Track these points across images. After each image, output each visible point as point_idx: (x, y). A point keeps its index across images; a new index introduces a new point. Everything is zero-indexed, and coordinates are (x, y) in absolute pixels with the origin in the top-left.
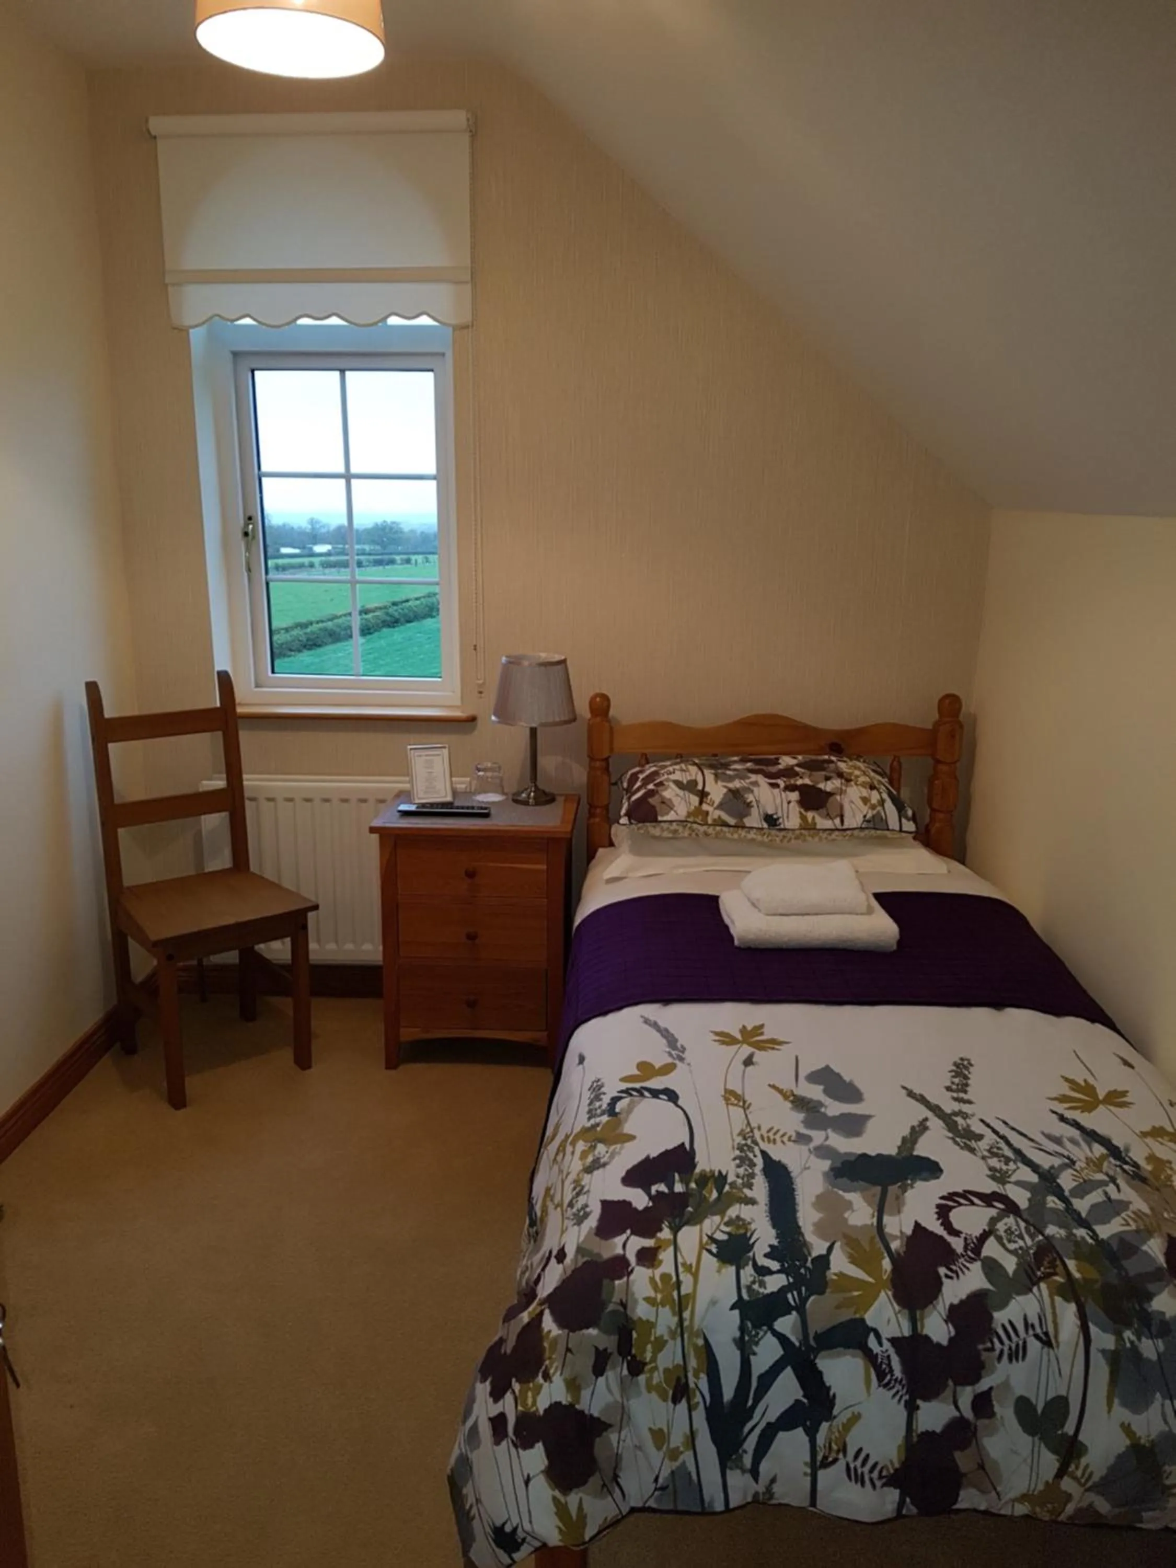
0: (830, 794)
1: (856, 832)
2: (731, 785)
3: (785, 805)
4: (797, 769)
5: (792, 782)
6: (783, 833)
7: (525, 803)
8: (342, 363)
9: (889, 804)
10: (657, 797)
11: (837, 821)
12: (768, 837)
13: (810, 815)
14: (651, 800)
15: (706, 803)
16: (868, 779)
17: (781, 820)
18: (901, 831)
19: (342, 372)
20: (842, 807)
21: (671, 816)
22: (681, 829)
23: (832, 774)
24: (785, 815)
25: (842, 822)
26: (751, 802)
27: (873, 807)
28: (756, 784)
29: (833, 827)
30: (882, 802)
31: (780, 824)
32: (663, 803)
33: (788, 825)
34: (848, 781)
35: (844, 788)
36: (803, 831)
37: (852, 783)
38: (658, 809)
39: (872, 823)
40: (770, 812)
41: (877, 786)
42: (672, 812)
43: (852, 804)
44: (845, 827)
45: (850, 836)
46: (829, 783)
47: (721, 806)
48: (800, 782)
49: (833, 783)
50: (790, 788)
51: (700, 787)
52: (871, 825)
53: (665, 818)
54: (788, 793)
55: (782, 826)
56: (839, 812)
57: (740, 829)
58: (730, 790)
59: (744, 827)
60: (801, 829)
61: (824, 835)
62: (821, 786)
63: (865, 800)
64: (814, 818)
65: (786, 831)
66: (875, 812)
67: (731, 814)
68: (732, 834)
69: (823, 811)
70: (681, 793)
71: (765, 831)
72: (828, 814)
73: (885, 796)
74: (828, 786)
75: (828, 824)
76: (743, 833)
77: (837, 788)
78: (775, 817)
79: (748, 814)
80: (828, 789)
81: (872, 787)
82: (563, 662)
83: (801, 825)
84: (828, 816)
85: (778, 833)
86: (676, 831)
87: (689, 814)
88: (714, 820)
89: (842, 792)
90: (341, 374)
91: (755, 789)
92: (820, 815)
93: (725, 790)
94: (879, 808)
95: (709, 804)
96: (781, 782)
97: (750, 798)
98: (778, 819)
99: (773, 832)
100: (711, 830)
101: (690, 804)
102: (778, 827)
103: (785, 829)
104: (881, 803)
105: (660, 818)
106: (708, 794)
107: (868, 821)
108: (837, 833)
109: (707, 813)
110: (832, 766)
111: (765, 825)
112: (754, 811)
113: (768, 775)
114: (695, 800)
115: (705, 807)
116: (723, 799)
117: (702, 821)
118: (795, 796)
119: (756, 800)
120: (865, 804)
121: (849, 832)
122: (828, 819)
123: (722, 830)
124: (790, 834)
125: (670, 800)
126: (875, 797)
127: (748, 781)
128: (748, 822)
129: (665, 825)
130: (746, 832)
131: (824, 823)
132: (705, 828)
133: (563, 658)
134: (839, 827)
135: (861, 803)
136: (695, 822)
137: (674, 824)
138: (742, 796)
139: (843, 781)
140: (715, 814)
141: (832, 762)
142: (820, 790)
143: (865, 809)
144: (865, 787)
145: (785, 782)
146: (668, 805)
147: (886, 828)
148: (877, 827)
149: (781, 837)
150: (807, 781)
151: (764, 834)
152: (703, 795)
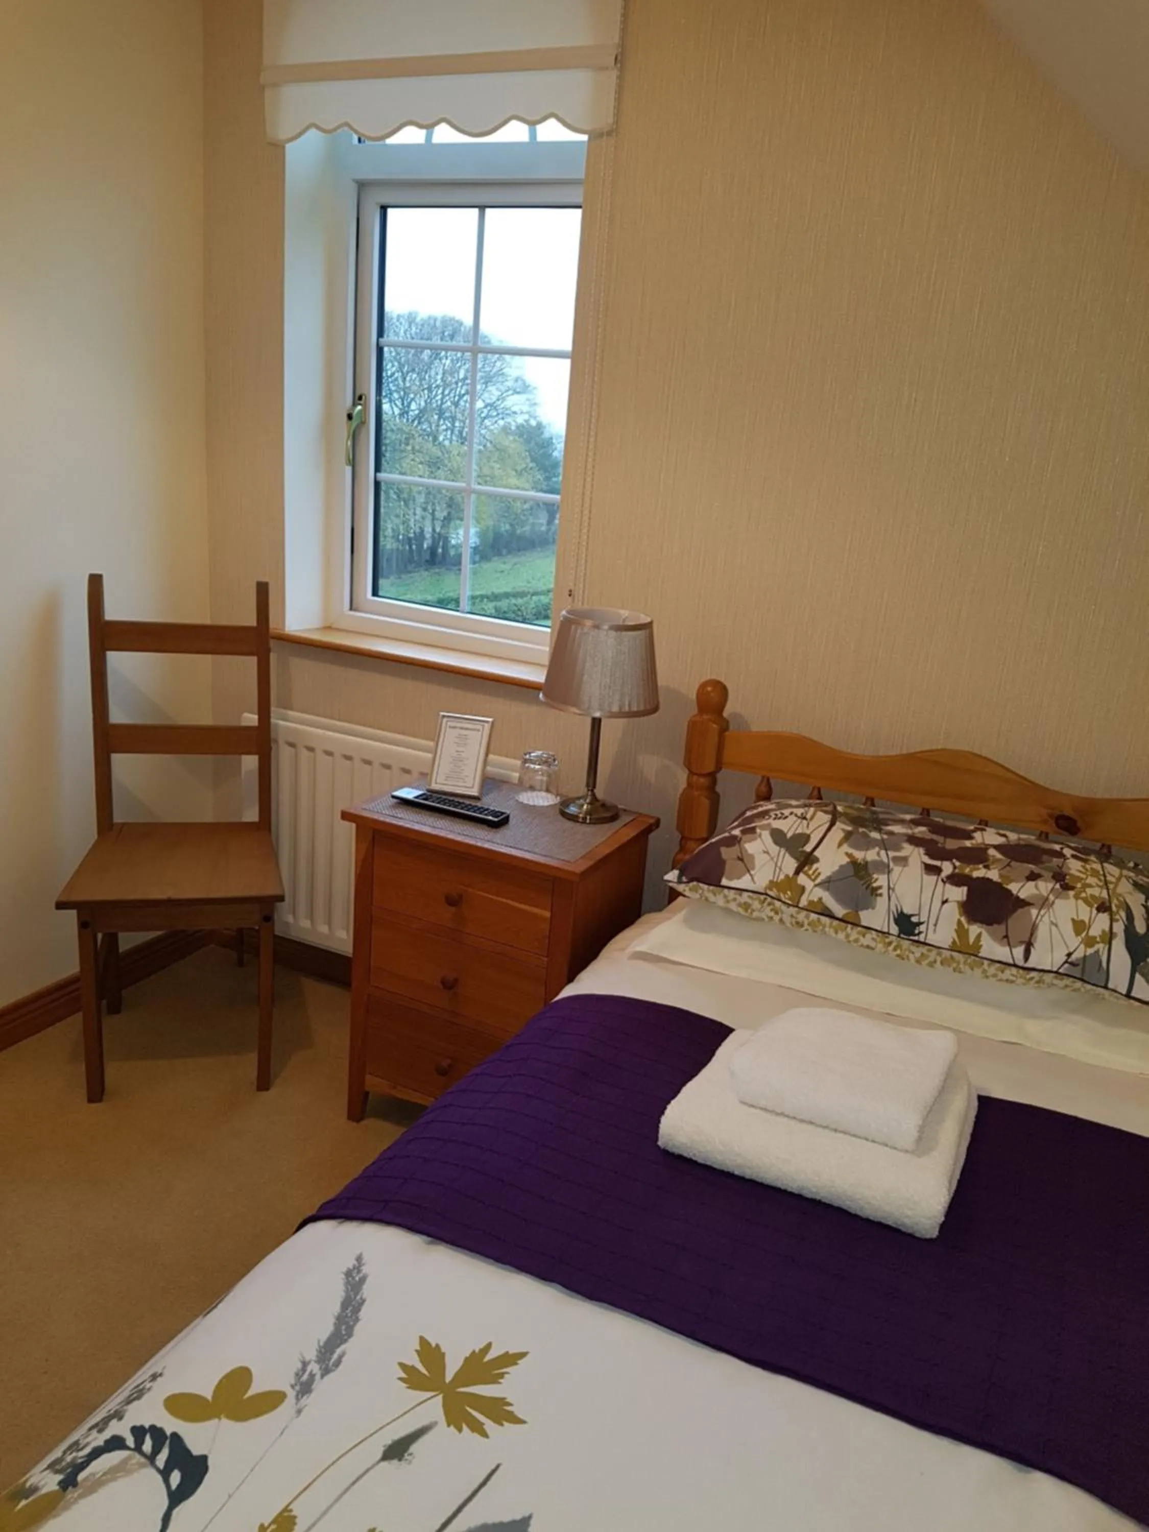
0: (1024, 904)
1: (1048, 978)
2: (859, 855)
3: (937, 903)
4: (992, 852)
5: (967, 870)
6: (924, 949)
7: (573, 818)
8: (483, 196)
9: (1119, 945)
10: (737, 847)
11: (1019, 951)
12: (895, 949)
13: (974, 930)
14: (723, 850)
15: (806, 874)
16: (1104, 894)
17: (923, 928)
18: (1128, 996)
19: (482, 208)
20: (1034, 928)
21: (744, 882)
22: (756, 905)
23: (1043, 872)
24: (932, 921)
25: (1027, 957)
26: (880, 887)
27: (1090, 942)
28: (903, 861)
29: (1011, 961)
30: (1109, 937)
31: (920, 933)
32: (741, 859)
33: (932, 938)
34: (1066, 887)
35: (1052, 897)
36: (955, 954)
37: (1071, 893)
38: (727, 867)
39: (1080, 968)
40: (907, 910)
41: (1114, 909)
42: (747, 877)
43: (1054, 928)
44: (1029, 964)
45: (1038, 982)
46: (1031, 884)
47: (827, 884)
48: (979, 872)
49: (1036, 887)
50: (955, 880)
51: (808, 848)
52: (1077, 972)
53: (733, 884)
54: (948, 885)
55: (922, 938)
56: (1027, 939)
57: (850, 926)
58: (854, 863)
59: (856, 924)
60: (951, 950)
61: (993, 969)
62: (1013, 887)
63: (1079, 926)
64: (979, 936)
65: (927, 947)
66: (1090, 951)
67: (840, 900)
68: (836, 933)
69: (1000, 929)
70: (774, 849)
71: (891, 938)
72: (1006, 937)
73: (1119, 928)
74: (1022, 890)
75: (1001, 952)
76: (854, 933)
77: (1041, 896)
78: (914, 919)
79: (869, 905)
80: (1022, 895)
81: (1103, 907)
82: (648, 626)
83: (954, 942)
84: (1006, 939)
85: (913, 948)
86: (746, 906)
87: (772, 884)
88: (811, 903)
89: (1044, 903)
90: (480, 211)
91: (897, 870)
92: (993, 936)
93: (846, 860)
94: (1101, 947)
95: (809, 876)
96: (947, 868)
97: (881, 880)
98: (919, 924)
99: (906, 944)
100: (802, 916)
101: (780, 869)
102: (916, 938)
103: (925, 944)
104: (1107, 939)
105: (724, 882)
106: (817, 860)
107: (1073, 964)
108: (1014, 970)
109: (803, 889)
110: (1056, 861)
111: (894, 930)
112: (881, 903)
113: (934, 851)
114: (790, 865)
115: (802, 879)
116: (836, 873)
117: (790, 899)
118: (959, 893)
119: (889, 888)
120: (1078, 933)
121: (1033, 974)
122: (1003, 945)
123: (819, 920)
124: (933, 954)
125: (752, 857)
126: (1101, 923)
127: (892, 854)
128: (866, 917)
129: (732, 894)
130: (859, 933)
131: (992, 948)
132: (793, 910)
133: (649, 620)
134: (1020, 962)
135: (1068, 929)
136: (779, 900)
137: (745, 894)
138: (870, 875)
139: (1058, 886)
140: (814, 893)
141: (1060, 855)
142: (1009, 892)
143: (1074, 942)
144: (1091, 906)
145: (955, 867)
146: (745, 864)
147: (1103, 985)
148: (1085, 978)
149: (918, 955)
150: (993, 875)
151: (890, 943)
152: (806, 861)
